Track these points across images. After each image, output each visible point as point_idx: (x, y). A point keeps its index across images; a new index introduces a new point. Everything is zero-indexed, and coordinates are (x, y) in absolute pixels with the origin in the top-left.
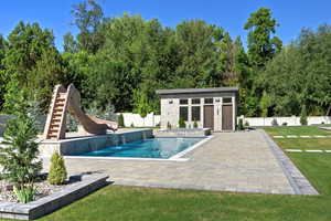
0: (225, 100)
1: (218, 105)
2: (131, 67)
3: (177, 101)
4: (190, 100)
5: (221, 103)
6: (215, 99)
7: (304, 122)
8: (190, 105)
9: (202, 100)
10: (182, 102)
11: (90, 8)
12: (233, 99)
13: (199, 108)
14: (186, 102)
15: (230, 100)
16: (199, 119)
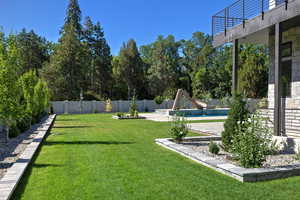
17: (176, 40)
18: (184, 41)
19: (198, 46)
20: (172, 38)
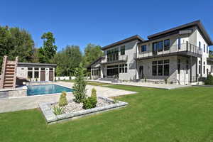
0: (50, 69)
1: (47, 71)
3: (26, 68)
4: (33, 68)
6: (46, 68)
7: (70, 78)
9: (40, 69)
10: (29, 69)
12: (54, 69)
13: (38, 72)
16: (38, 77)
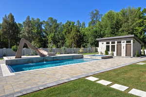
0: (127, 42)
1: (124, 44)
2: (101, 31)
3: (105, 43)
5: (125, 43)
6: (122, 41)
8: (110, 45)
9: (116, 42)
10: (107, 43)
11: (95, 12)
12: (132, 41)
13: (114, 46)
14: (109, 43)
15: (130, 42)
16: (114, 51)
17: (41, 21)
18: (44, 21)
19: (51, 24)
20: (39, 20)
